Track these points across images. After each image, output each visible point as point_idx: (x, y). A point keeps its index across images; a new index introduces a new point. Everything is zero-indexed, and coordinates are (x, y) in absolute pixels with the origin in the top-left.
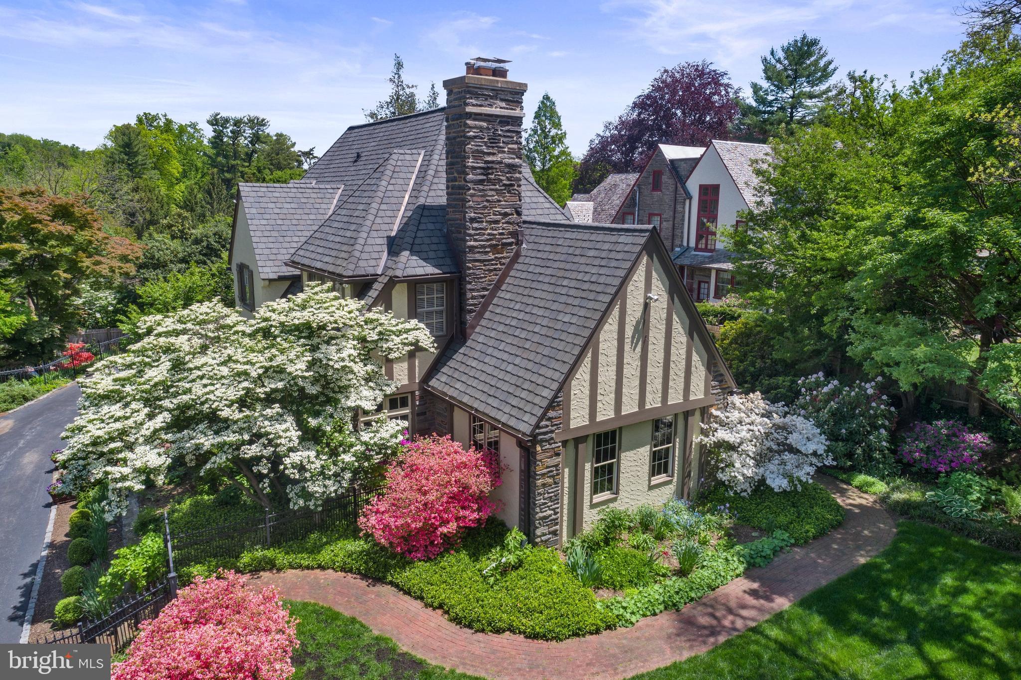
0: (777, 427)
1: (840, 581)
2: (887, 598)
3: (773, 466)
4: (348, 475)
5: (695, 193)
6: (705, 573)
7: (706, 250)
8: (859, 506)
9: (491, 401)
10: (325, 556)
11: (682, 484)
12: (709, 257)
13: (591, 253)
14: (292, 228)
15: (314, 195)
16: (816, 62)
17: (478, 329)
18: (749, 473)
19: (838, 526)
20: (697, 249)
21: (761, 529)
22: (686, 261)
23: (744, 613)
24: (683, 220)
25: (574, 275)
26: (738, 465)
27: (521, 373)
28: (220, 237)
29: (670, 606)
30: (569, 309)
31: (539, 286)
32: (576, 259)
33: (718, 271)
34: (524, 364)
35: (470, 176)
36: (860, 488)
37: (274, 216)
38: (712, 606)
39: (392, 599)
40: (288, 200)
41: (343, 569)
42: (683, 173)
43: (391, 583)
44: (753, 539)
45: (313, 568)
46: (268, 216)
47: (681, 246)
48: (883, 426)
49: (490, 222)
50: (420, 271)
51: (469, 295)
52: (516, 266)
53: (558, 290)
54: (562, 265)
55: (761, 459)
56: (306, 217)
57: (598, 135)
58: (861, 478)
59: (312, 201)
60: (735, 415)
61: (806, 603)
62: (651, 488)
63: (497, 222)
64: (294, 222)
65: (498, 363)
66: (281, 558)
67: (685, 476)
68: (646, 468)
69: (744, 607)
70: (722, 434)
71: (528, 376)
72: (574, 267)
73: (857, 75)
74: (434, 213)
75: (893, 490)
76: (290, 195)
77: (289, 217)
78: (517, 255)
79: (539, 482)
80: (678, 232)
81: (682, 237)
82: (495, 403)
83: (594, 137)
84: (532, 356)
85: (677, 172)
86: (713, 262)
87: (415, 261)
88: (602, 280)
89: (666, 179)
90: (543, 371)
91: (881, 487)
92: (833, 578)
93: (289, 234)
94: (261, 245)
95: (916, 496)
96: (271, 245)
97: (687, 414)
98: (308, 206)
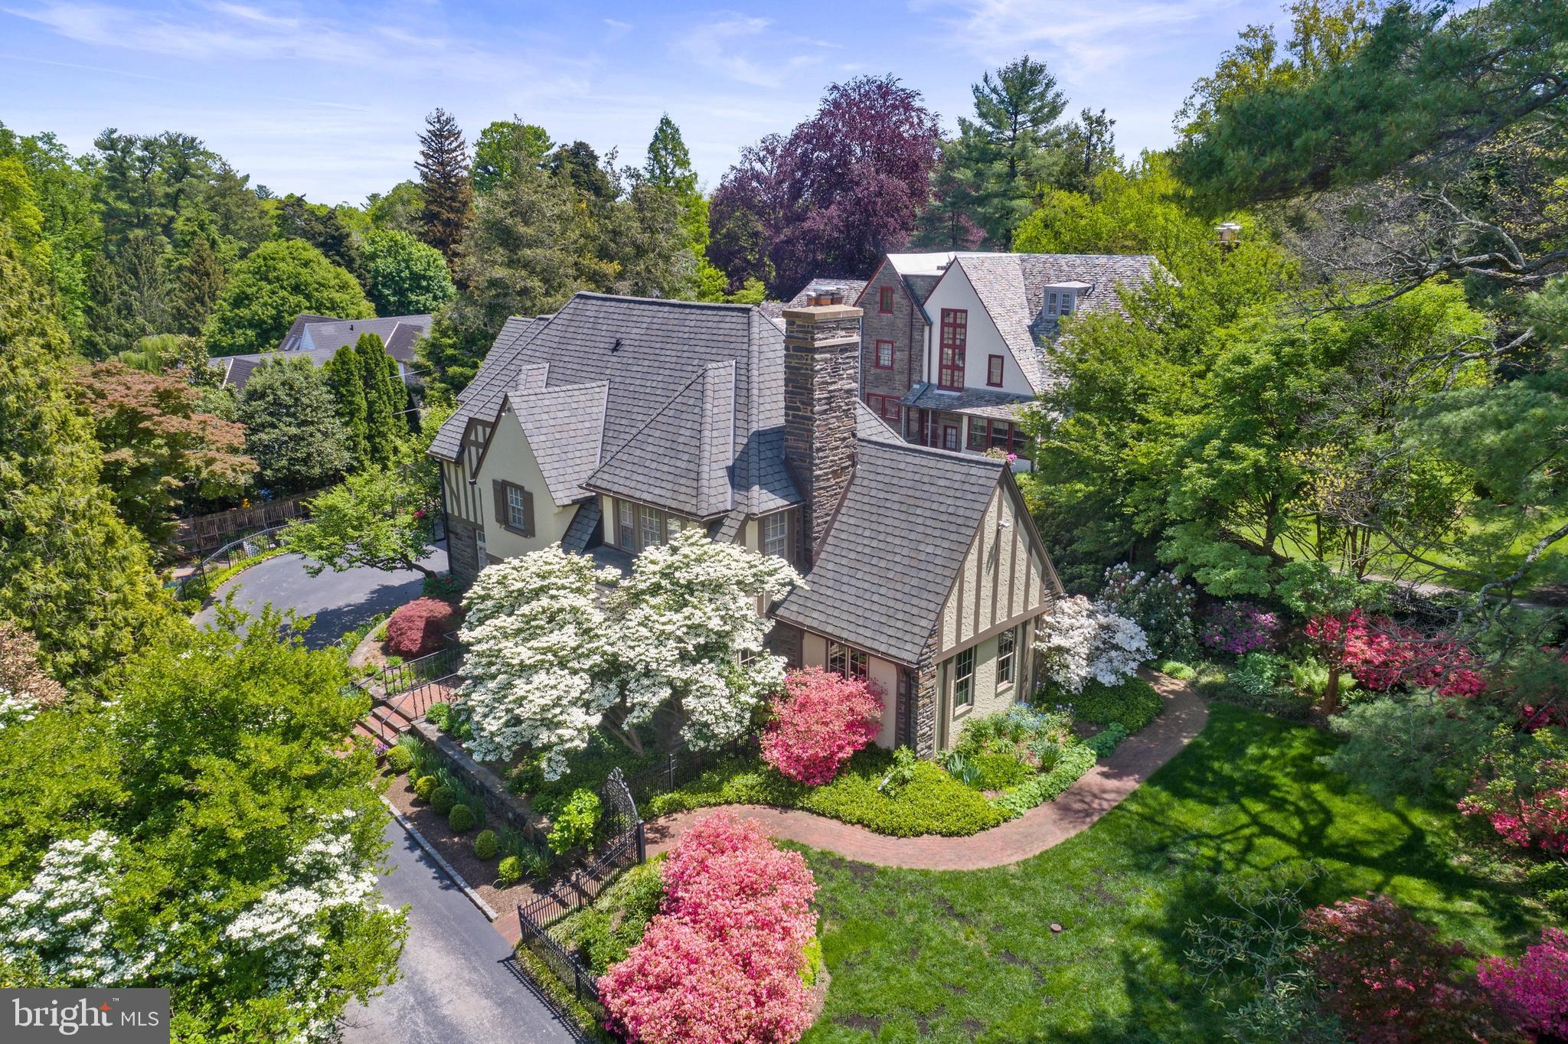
0: (1102, 627)
1: (1173, 760)
2: (1212, 771)
3: (1101, 664)
4: (748, 715)
5: (936, 318)
6: (1068, 767)
7: (951, 388)
8: (1172, 692)
9: (861, 630)
10: (728, 791)
11: (1021, 688)
12: (959, 398)
13: (942, 482)
14: (572, 441)
15: (583, 398)
16: (1042, 95)
17: (823, 555)
18: (1083, 673)
19: (1160, 712)
20: (940, 386)
21: (1097, 724)
22: (931, 404)
23: (1106, 796)
24: (922, 351)
25: (927, 504)
26: (1073, 667)
27: (891, 603)
28: (291, 388)
29: (1048, 797)
30: (930, 540)
31: (889, 513)
32: (926, 487)
33: (971, 417)
34: (891, 594)
35: (817, 408)
36: (1170, 674)
37: (552, 430)
38: (1079, 793)
39: (811, 822)
40: (560, 407)
41: (750, 802)
42: (920, 292)
43: (802, 808)
44: (1094, 733)
45: (720, 804)
46: (544, 431)
47: (920, 382)
48: (1187, 614)
49: (832, 449)
50: (772, 505)
51: (815, 523)
52: (853, 488)
53: (912, 519)
54: (911, 492)
55: (1091, 659)
56: (580, 425)
57: (733, 168)
58: (1170, 665)
59: (582, 405)
60: (1066, 622)
61: (1152, 781)
62: (997, 695)
63: (837, 448)
64: (572, 434)
65: (860, 593)
66: (690, 800)
67: (1023, 679)
68: (994, 678)
69: (1104, 791)
70: (1057, 640)
71: (899, 606)
72: (925, 496)
73: (1091, 114)
74: (769, 438)
75: (1200, 673)
76: (561, 400)
77: (566, 428)
78: (854, 476)
79: (920, 703)
80: (915, 365)
81: (921, 372)
82: (868, 633)
83: (728, 171)
84: (899, 586)
85: (912, 290)
86: (963, 406)
87: (766, 495)
88: (961, 512)
89: (897, 298)
90: (915, 601)
91: (1188, 672)
92: (1168, 759)
93: (570, 448)
94: (548, 467)
95: (1220, 678)
96: (557, 465)
97: (1025, 624)
98: (581, 411)
